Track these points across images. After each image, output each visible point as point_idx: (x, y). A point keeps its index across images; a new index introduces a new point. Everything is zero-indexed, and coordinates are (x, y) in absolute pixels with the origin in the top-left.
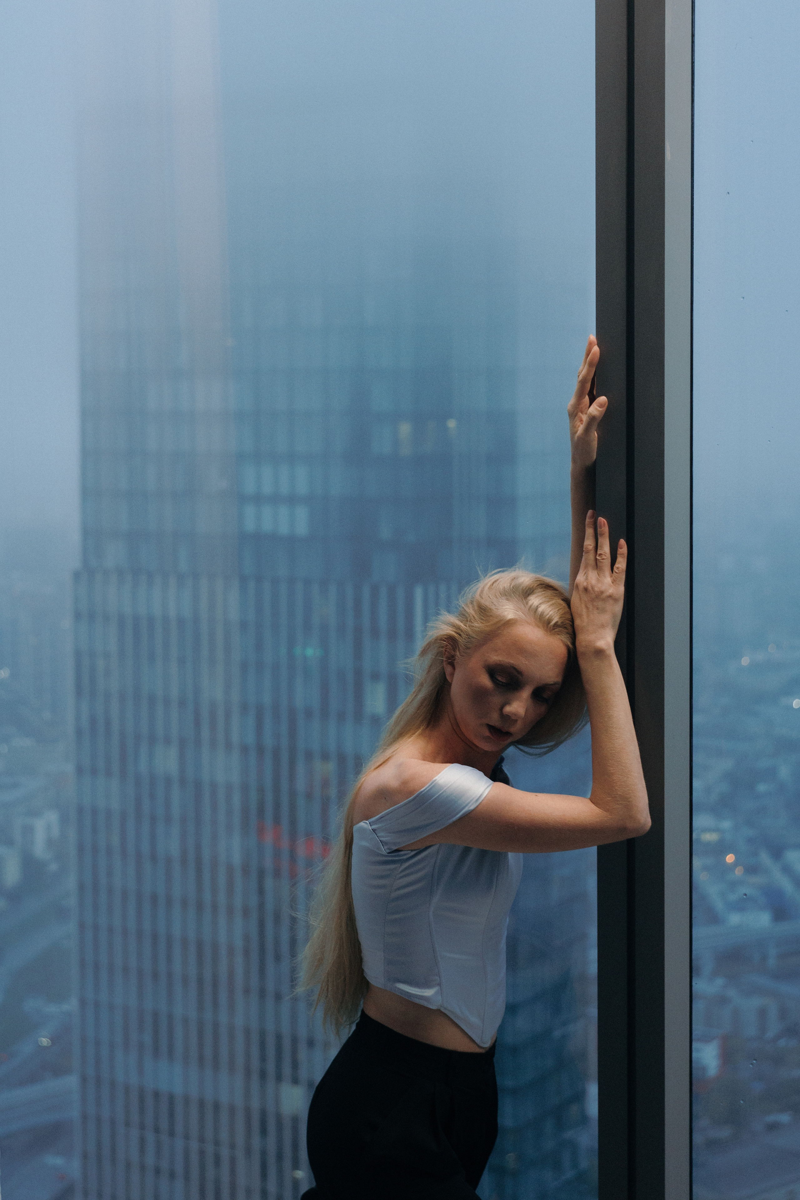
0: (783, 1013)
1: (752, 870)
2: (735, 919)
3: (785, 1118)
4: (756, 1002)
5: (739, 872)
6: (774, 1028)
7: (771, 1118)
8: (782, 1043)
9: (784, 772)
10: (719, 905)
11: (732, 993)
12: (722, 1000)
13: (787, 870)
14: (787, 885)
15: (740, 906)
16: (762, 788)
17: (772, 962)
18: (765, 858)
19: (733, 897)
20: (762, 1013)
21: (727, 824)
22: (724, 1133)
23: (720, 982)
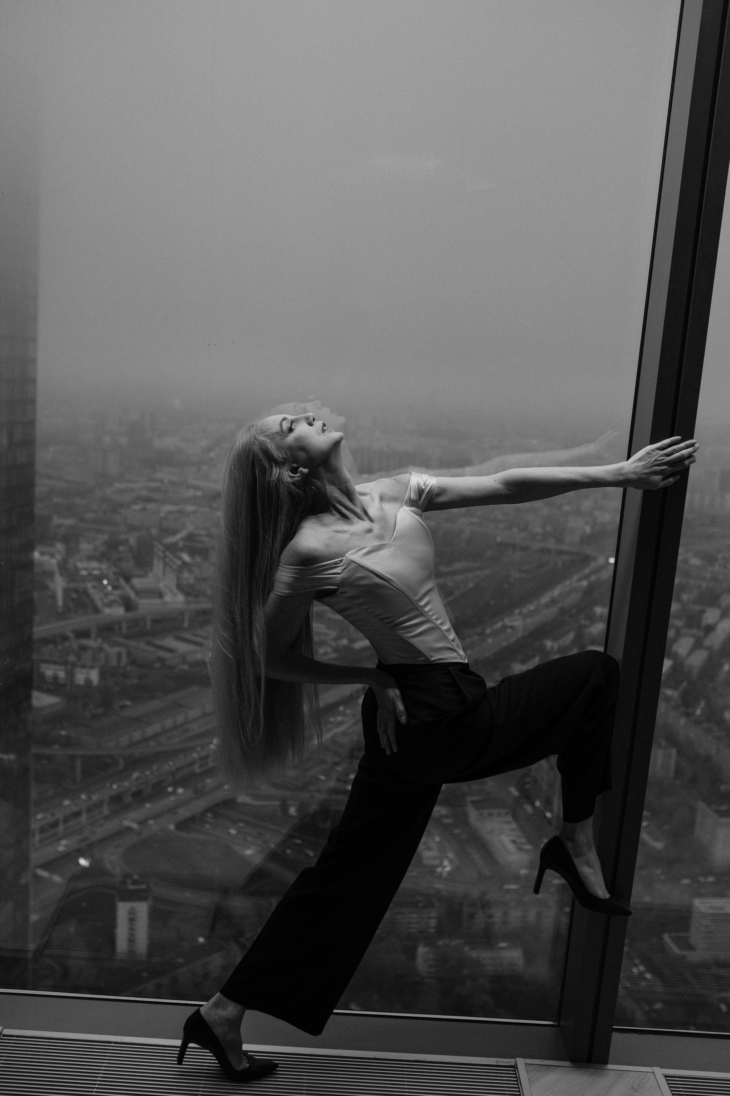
0: (129, 654)
1: (115, 588)
2: (107, 611)
3: (128, 703)
4: (116, 650)
5: (110, 588)
6: (124, 660)
7: (123, 703)
8: (129, 668)
9: (132, 541)
10: (99, 604)
11: (105, 646)
12: (101, 649)
13: (133, 588)
14: (132, 595)
15: (110, 605)
16: (121, 548)
17: (124, 631)
18: (122, 582)
19: (106, 601)
20: (119, 655)
21: (104, 566)
22: (100, 711)
23: (100, 641)
